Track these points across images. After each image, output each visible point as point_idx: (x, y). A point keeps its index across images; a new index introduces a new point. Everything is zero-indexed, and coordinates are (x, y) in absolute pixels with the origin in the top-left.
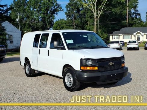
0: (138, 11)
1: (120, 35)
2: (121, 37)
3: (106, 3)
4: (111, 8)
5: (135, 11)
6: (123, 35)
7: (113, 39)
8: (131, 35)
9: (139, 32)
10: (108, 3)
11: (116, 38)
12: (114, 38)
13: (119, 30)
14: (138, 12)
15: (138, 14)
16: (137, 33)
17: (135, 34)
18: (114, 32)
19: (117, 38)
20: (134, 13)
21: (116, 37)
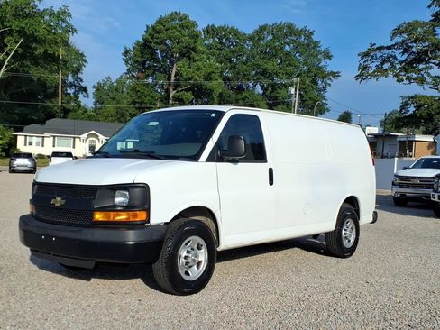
0: (81, 81)
1: (45, 135)
2: (49, 141)
3: (16, 51)
4: (27, 66)
5: (76, 79)
6: (54, 137)
7: (25, 145)
8: (74, 138)
9: (93, 132)
10: (21, 51)
11: (34, 144)
12: (31, 144)
13: (43, 123)
14: (83, 84)
15: (81, 87)
16: (89, 136)
17: (85, 136)
18: (26, 128)
19: (38, 144)
20: (71, 85)
21: (34, 140)
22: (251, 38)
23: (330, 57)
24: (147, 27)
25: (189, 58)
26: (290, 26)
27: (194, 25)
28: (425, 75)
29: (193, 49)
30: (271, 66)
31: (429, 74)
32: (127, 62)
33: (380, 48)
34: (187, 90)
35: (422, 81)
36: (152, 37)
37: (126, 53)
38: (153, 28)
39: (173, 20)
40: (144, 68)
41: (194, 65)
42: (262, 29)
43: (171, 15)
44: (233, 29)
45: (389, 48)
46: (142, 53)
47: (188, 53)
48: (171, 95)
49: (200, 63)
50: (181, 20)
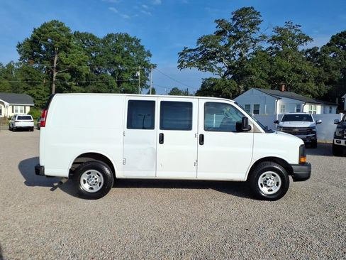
22: (103, 41)
23: (150, 55)
24: (35, 29)
25: (66, 51)
26: (127, 35)
27: (68, 29)
28: (214, 67)
29: (69, 46)
30: (118, 59)
31: (216, 66)
32: (20, 52)
33: (190, 50)
34: (66, 72)
35: (212, 70)
36: (39, 35)
37: (19, 46)
38: (40, 30)
39: (53, 25)
40: (33, 57)
41: (70, 56)
42: (110, 36)
43: (52, 22)
44: (91, 34)
45: (194, 50)
46: (31, 46)
47: (65, 48)
48: (55, 75)
49: (74, 55)
50: (59, 26)
